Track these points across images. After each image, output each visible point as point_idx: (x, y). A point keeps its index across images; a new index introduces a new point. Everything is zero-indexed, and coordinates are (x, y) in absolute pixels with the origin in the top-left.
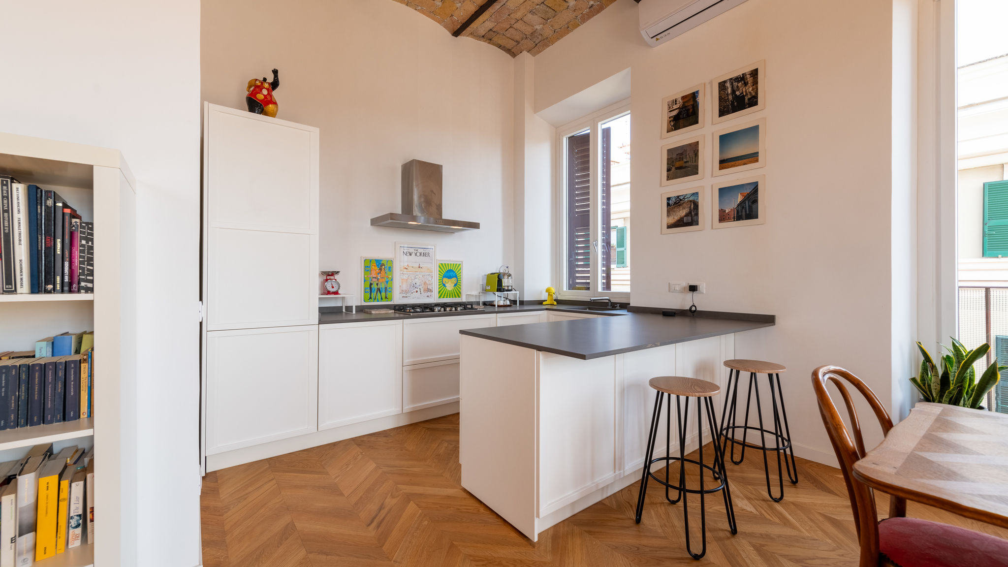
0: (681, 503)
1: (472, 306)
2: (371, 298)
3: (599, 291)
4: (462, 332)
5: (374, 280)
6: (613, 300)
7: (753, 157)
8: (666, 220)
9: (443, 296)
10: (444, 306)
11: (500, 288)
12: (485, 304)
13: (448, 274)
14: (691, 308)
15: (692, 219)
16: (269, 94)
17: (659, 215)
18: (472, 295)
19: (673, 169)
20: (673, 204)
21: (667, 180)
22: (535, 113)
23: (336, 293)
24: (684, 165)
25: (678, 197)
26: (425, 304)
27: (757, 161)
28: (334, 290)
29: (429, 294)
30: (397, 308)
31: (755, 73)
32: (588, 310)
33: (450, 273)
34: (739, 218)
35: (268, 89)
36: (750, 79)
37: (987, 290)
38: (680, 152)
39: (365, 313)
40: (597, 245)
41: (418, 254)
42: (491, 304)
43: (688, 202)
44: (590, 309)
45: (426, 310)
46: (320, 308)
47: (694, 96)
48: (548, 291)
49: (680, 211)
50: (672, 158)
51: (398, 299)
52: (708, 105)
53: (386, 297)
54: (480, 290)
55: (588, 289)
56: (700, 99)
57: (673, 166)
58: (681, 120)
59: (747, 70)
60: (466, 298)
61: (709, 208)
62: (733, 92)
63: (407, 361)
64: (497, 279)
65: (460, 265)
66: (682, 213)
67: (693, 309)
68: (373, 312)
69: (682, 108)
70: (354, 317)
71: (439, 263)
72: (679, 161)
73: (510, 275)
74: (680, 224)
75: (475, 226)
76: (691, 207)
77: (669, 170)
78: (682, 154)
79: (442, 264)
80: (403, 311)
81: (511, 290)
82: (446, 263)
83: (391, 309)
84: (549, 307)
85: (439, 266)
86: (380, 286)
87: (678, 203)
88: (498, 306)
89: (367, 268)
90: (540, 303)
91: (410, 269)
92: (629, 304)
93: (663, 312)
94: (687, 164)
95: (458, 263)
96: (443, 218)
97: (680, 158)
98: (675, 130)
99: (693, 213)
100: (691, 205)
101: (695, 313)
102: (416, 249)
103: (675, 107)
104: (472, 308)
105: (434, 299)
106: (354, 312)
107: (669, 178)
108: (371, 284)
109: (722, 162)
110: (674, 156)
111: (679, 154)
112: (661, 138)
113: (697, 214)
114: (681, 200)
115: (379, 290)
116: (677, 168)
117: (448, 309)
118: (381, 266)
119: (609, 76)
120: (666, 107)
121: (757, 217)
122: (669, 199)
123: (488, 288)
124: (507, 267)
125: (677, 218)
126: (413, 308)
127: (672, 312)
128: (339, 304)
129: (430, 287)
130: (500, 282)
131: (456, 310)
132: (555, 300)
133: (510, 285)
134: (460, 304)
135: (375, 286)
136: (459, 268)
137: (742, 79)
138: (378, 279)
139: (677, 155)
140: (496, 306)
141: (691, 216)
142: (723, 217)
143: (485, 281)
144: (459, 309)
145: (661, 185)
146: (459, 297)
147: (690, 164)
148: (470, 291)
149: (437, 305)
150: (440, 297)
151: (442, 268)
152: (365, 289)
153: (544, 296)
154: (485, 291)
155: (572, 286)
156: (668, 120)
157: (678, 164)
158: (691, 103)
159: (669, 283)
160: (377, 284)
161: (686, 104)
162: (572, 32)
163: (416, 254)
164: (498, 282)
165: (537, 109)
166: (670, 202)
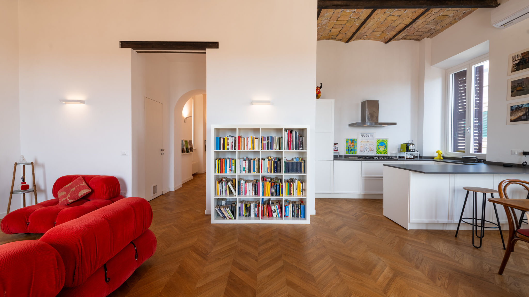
1: (392, 157)
2: (348, 153)
3: (471, 153)
4: (384, 165)
5: (349, 146)
6: (479, 158)
8: (509, 118)
9: (378, 153)
10: (379, 157)
11: (408, 150)
12: (400, 157)
13: (381, 144)
14: (524, 163)
15: (527, 117)
16: (319, 91)
17: (506, 114)
18: (393, 153)
19: (515, 91)
20: (515, 109)
21: (511, 97)
22: (431, 65)
23: (337, 151)
24: (522, 89)
25: (518, 106)
26: (370, 156)
28: (336, 150)
29: (372, 152)
30: (359, 157)
32: (462, 163)
33: (382, 144)
35: (319, 89)
38: (520, 82)
39: (346, 158)
40: (470, 129)
41: (368, 136)
42: (403, 157)
43: (524, 108)
44: (463, 162)
45: (371, 158)
46: (334, 156)
48: (438, 152)
49: (519, 113)
50: (514, 86)
51: (359, 154)
53: (354, 153)
54: (397, 151)
55: (464, 152)
57: (515, 90)
58: (520, 66)
60: (390, 154)
63: (363, 176)
64: (406, 146)
65: (387, 140)
66: (521, 114)
67: (525, 164)
68: (350, 158)
69: (522, 59)
70: (343, 159)
71: (377, 139)
72: (519, 87)
73: (413, 145)
74: (519, 119)
75: (395, 124)
76: (526, 111)
77: (512, 92)
78: (521, 83)
79: (378, 140)
80: (361, 158)
81: (415, 151)
82: (380, 139)
83: (356, 157)
84: (438, 160)
85: (377, 141)
86: (352, 149)
87: (518, 109)
88: (406, 158)
89: (347, 142)
90: (433, 158)
91: (364, 142)
92: (486, 160)
93: (504, 165)
94: (524, 88)
95: (386, 139)
96: (379, 122)
97: (520, 85)
98: (517, 71)
99: (527, 114)
100: (526, 110)
101: (526, 166)
102: (367, 134)
103: (517, 59)
104: (392, 158)
105: (374, 154)
106: (343, 157)
107: (512, 96)
108: (348, 148)
110: (516, 84)
111: (519, 83)
112: (508, 75)
114: (520, 107)
115: (351, 150)
116: (517, 91)
117: (380, 158)
118: (352, 141)
119: (477, 45)
120: (511, 59)
122: (512, 107)
123: (402, 150)
124: (412, 141)
125: (517, 117)
126: (365, 157)
127: (510, 165)
128: (337, 155)
129: (372, 149)
130: (408, 147)
131: (384, 159)
132: (442, 157)
133: (414, 149)
134: (386, 157)
135: (350, 148)
136: (387, 141)
138: (351, 146)
139: (518, 84)
140: (405, 158)
141: (527, 116)
143: (400, 147)
144: (385, 158)
145: (507, 100)
146: (386, 154)
147: (526, 88)
148: (392, 151)
149: (376, 156)
150: (377, 153)
151: (378, 141)
152: (346, 149)
153: (436, 155)
154: (400, 151)
155: (455, 150)
156: (512, 66)
157: (518, 89)
159: (511, 150)
160: (351, 148)
161: (524, 57)
162: (454, 25)
163: (366, 136)
164: (407, 148)
166: (513, 108)
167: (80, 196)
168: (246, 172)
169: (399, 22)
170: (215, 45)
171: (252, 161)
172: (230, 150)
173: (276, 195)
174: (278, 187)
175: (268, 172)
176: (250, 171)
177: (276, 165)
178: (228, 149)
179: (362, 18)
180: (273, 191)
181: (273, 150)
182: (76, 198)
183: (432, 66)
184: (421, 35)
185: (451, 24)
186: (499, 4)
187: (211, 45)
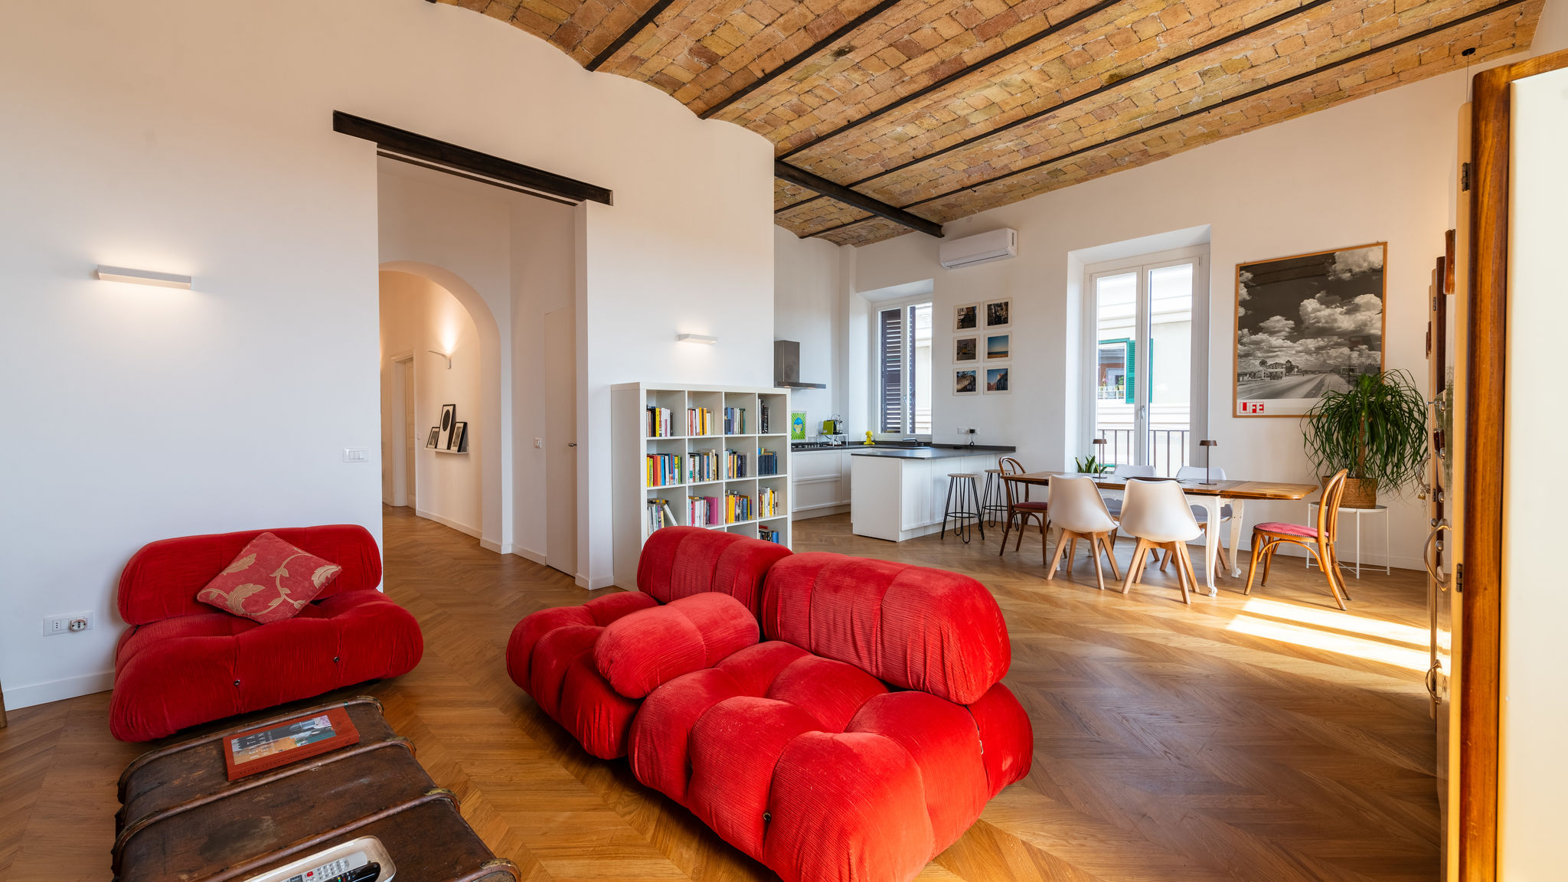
0: (961, 535)
3: (907, 433)
4: (852, 455)
6: (919, 440)
7: (1005, 354)
8: (956, 387)
9: (793, 438)
11: (835, 433)
12: (825, 443)
13: (797, 422)
14: (970, 443)
15: (971, 387)
17: (952, 383)
18: (814, 437)
20: (961, 376)
21: (957, 360)
22: (857, 292)
24: (967, 352)
25: (964, 372)
27: (1007, 356)
31: (1006, 304)
33: (800, 421)
34: (998, 389)
36: (1004, 307)
37: (1169, 432)
38: (965, 343)
40: (906, 399)
42: (827, 444)
43: (969, 376)
47: (973, 309)
48: (867, 434)
49: (965, 381)
52: (982, 317)
54: (817, 433)
55: (899, 432)
56: (977, 312)
57: (961, 352)
58: (965, 323)
59: (1003, 301)
60: (809, 438)
61: (982, 381)
62: (995, 312)
63: (795, 479)
64: (831, 425)
65: (805, 414)
66: (966, 383)
67: (972, 444)
69: (966, 315)
72: (964, 349)
73: (841, 422)
74: (964, 390)
75: (823, 386)
76: (971, 379)
77: (958, 354)
78: (966, 345)
81: (844, 433)
82: (798, 413)
84: (867, 446)
85: (792, 415)
87: (964, 376)
88: (835, 445)
90: (862, 443)
92: (931, 442)
93: (954, 447)
94: (969, 352)
96: (799, 382)
97: (965, 347)
98: (962, 328)
99: (972, 383)
101: (973, 448)
103: (962, 314)
104: (813, 446)
109: (989, 354)
110: (961, 345)
112: (953, 332)
113: (975, 384)
114: (965, 374)
116: (964, 353)
119: (918, 280)
120: (956, 312)
121: (1007, 389)
122: (958, 373)
123: (825, 432)
124: (839, 416)
125: (963, 386)
127: (957, 446)
130: (835, 427)
133: (842, 430)
136: (806, 416)
137: (999, 305)
139: (963, 345)
140: (831, 445)
141: (971, 385)
142: (990, 388)
143: (822, 427)
145: (953, 364)
146: (804, 439)
148: (811, 436)
151: (794, 416)
153: (864, 438)
154: (821, 434)
155: (884, 429)
156: (957, 321)
157: (964, 351)
158: (972, 313)
161: (969, 313)
164: (832, 427)
165: (858, 290)
166: (959, 375)
167: (320, 588)
168: (694, 481)
169: (836, 217)
170: (603, 196)
171: (705, 457)
172: (663, 437)
173: (743, 520)
174: (745, 503)
175: (730, 478)
176: (701, 478)
177: (740, 462)
178: (661, 435)
179: (799, 198)
180: (738, 511)
181: (733, 434)
182: (310, 593)
183: (857, 294)
184: (846, 239)
185: (886, 237)
186: (944, 236)
187: (593, 191)
